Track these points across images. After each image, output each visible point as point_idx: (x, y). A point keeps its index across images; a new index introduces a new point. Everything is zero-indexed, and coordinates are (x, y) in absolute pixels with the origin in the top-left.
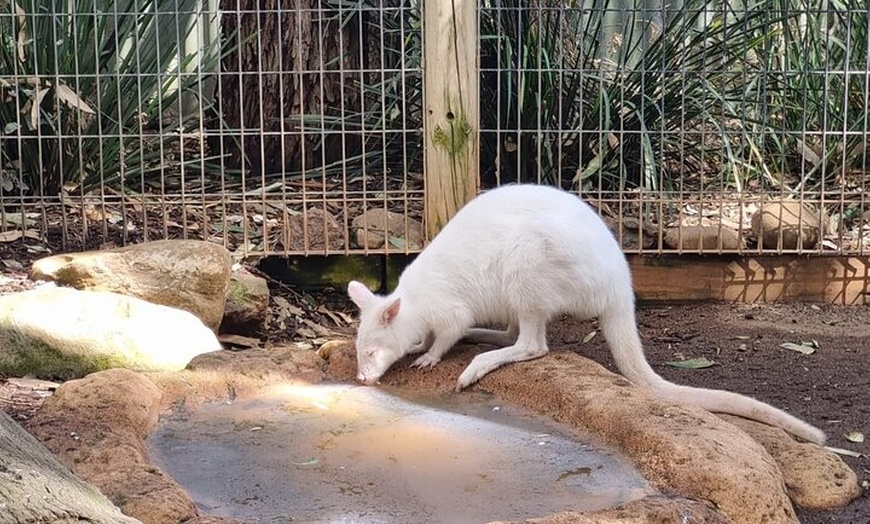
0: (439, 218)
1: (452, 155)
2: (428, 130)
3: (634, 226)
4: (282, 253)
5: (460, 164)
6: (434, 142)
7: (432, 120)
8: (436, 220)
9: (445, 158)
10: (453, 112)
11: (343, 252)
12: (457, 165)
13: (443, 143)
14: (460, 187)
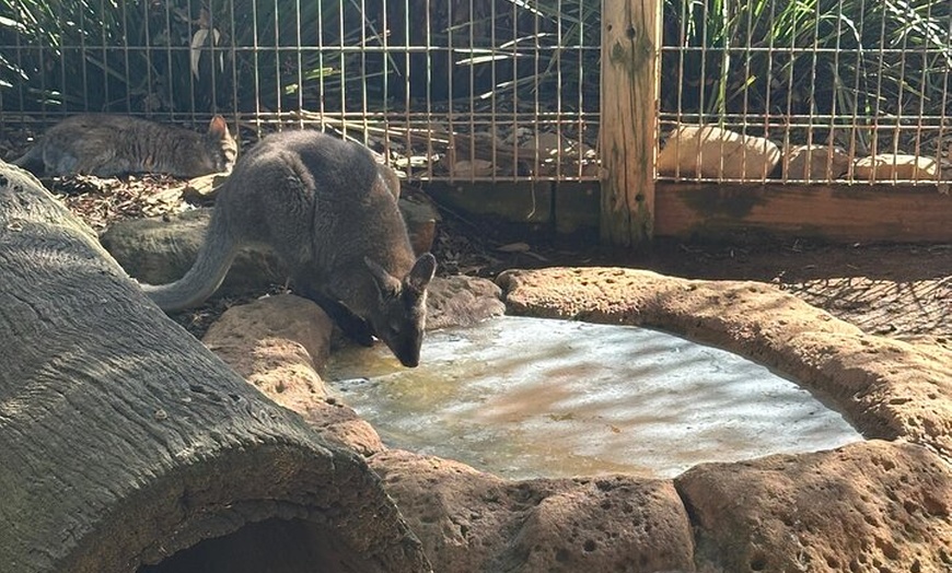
0: (615, 144)
1: (631, 75)
2: (606, 48)
3: (822, 154)
4: (447, 179)
5: (640, 84)
6: (612, 61)
7: (611, 37)
8: (612, 145)
9: (624, 77)
10: (635, 29)
11: (511, 179)
12: (636, 84)
13: (623, 61)
14: (639, 109)
